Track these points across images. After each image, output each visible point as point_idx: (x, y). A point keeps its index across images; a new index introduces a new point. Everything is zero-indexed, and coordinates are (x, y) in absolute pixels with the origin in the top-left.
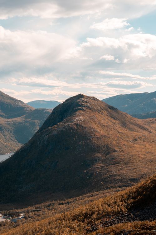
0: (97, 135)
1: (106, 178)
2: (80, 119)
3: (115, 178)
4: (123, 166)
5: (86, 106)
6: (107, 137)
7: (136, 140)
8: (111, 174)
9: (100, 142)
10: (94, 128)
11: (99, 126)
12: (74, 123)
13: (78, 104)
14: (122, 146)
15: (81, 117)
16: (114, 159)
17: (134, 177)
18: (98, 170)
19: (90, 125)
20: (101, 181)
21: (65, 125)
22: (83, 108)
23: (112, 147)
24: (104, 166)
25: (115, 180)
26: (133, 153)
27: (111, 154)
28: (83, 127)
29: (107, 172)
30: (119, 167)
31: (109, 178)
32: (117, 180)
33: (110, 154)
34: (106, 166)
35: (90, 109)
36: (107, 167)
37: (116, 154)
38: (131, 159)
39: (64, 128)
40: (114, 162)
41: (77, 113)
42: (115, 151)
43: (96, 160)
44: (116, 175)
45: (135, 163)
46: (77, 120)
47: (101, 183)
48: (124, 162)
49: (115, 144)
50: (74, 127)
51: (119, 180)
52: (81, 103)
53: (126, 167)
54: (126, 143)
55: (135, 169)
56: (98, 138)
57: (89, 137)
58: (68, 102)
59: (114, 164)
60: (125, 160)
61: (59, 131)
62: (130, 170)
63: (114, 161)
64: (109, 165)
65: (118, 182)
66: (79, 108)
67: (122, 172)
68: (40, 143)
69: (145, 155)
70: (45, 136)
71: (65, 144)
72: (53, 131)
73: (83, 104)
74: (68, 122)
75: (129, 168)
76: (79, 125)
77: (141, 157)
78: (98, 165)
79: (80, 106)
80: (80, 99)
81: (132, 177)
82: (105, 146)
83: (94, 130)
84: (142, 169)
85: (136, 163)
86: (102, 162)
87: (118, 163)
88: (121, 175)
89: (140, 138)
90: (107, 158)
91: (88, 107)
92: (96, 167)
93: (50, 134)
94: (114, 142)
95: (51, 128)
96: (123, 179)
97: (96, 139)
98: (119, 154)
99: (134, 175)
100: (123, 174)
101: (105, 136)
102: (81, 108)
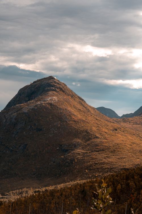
0: (74, 118)
1: (91, 166)
2: (54, 99)
3: (103, 167)
4: (109, 154)
5: (59, 88)
6: (86, 122)
7: (116, 130)
8: (97, 162)
9: (78, 126)
10: (70, 111)
11: (76, 110)
12: (48, 102)
13: (50, 84)
14: (103, 133)
15: (55, 98)
16: (97, 145)
17: (126, 167)
18: (79, 157)
19: (65, 107)
20: (85, 169)
21: (37, 103)
22: (56, 89)
23: (92, 133)
24: (86, 153)
25: (103, 169)
26: (118, 142)
27: (93, 140)
28: (57, 107)
29: (91, 159)
30: (104, 155)
31: (94, 165)
32: (106, 168)
33: (91, 140)
34: (89, 153)
35: (63, 91)
36: (91, 154)
37: (98, 140)
38: (117, 147)
39: (36, 106)
40: (97, 149)
41: (51, 93)
42: (97, 137)
43: (75, 146)
44: (104, 163)
45: (122, 152)
46: (50, 99)
47: (85, 171)
48: (110, 150)
49: (96, 130)
50: (48, 107)
51: (108, 168)
52: (53, 84)
53: (113, 155)
54: (106, 131)
55: (125, 158)
56: (75, 121)
57: (65, 119)
58: (37, 83)
59: (99, 151)
60: (110, 148)
61: (30, 109)
62: (119, 159)
63: (97, 147)
64: (92, 151)
65: (108, 172)
66: (52, 88)
67: (110, 160)
68: (6, 121)
69: (131, 145)
70: (12, 114)
71: (36, 124)
72: (23, 109)
73: (55, 85)
74: (40, 101)
75: (117, 157)
76: (54, 105)
77: (128, 147)
78: (78, 150)
79: (53, 87)
80: (52, 80)
81: (123, 166)
82: (84, 131)
83: (70, 112)
84: (132, 159)
85: (124, 152)
86: (83, 148)
87: (103, 150)
88: (109, 163)
89: (120, 129)
90: (88, 145)
91: (61, 89)
92: (77, 153)
93: (19, 112)
94: (94, 129)
95: (19, 106)
96: (112, 168)
97: (73, 123)
98: (102, 141)
99: (126, 165)
100: (112, 162)
101: (84, 121)
102: (54, 88)
